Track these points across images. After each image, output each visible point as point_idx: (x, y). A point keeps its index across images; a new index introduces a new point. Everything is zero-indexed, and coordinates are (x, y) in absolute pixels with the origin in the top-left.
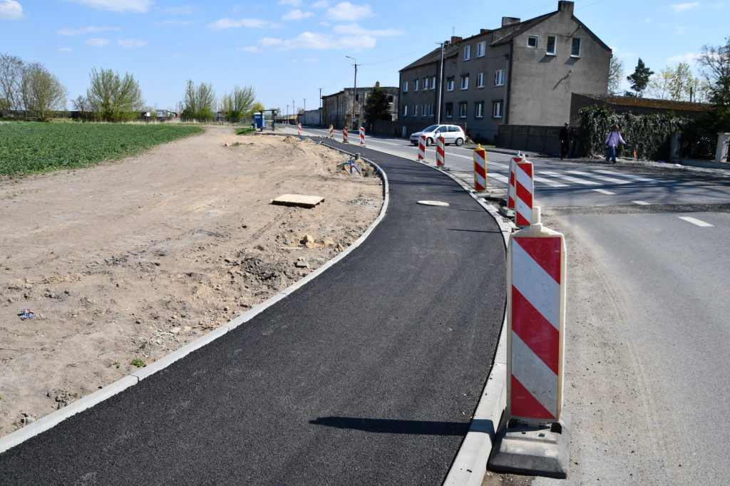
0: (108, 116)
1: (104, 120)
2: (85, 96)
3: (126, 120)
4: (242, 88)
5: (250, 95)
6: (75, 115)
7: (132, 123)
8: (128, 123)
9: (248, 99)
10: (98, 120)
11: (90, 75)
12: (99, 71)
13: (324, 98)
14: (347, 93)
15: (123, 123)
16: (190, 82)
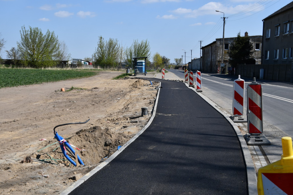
0: (32, 64)
1: (28, 66)
2: (16, 48)
3: (45, 67)
4: (140, 42)
5: (146, 48)
6: (8, 63)
7: (50, 69)
8: (47, 69)
9: (144, 51)
10: (24, 66)
11: (20, 31)
12: (28, 29)
13: (203, 48)
14: (218, 43)
15: (43, 69)
16: (101, 38)
